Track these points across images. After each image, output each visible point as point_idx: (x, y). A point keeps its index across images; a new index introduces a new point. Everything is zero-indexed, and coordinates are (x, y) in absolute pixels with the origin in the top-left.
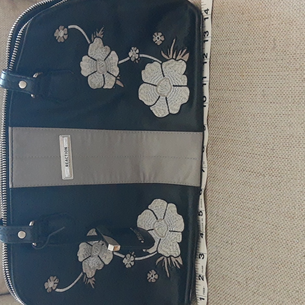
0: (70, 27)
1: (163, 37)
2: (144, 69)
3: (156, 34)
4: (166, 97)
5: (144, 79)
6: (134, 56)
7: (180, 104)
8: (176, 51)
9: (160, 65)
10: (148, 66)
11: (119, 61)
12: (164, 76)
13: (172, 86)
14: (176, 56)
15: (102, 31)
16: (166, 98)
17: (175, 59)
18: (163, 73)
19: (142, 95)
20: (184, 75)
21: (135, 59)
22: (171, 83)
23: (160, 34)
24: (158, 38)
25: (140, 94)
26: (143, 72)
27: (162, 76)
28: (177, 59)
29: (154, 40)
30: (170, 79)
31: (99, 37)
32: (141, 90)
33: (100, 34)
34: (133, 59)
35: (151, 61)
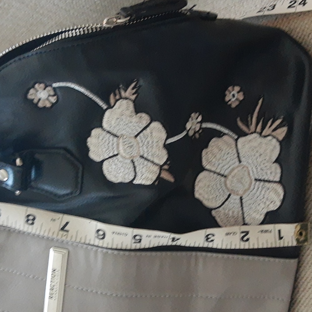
0: (55, 85)
1: (241, 93)
2: (206, 146)
3: (230, 88)
4: (241, 197)
5: (204, 163)
6: (193, 127)
7: (265, 211)
8: (262, 119)
9: (234, 143)
10: (214, 142)
11: (167, 138)
12: (240, 161)
13: (254, 179)
14: (263, 128)
15: (133, 89)
16: (241, 199)
17: (260, 134)
18: (238, 156)
19: (201, 191)
20: (275, 164)
21: (195, 133)
22: (251, 174)
23: (237, 88)
24: (234, 96)
25: (197, 188)
26: (204, 152)
27: (237, 160)
28: (263, 134)
29: (227, 99)
30: (250, 169)
31: (126, 98)
32: (198, 182)
33: (129, 93)
34: (191, 133)
35: (220, 135)
